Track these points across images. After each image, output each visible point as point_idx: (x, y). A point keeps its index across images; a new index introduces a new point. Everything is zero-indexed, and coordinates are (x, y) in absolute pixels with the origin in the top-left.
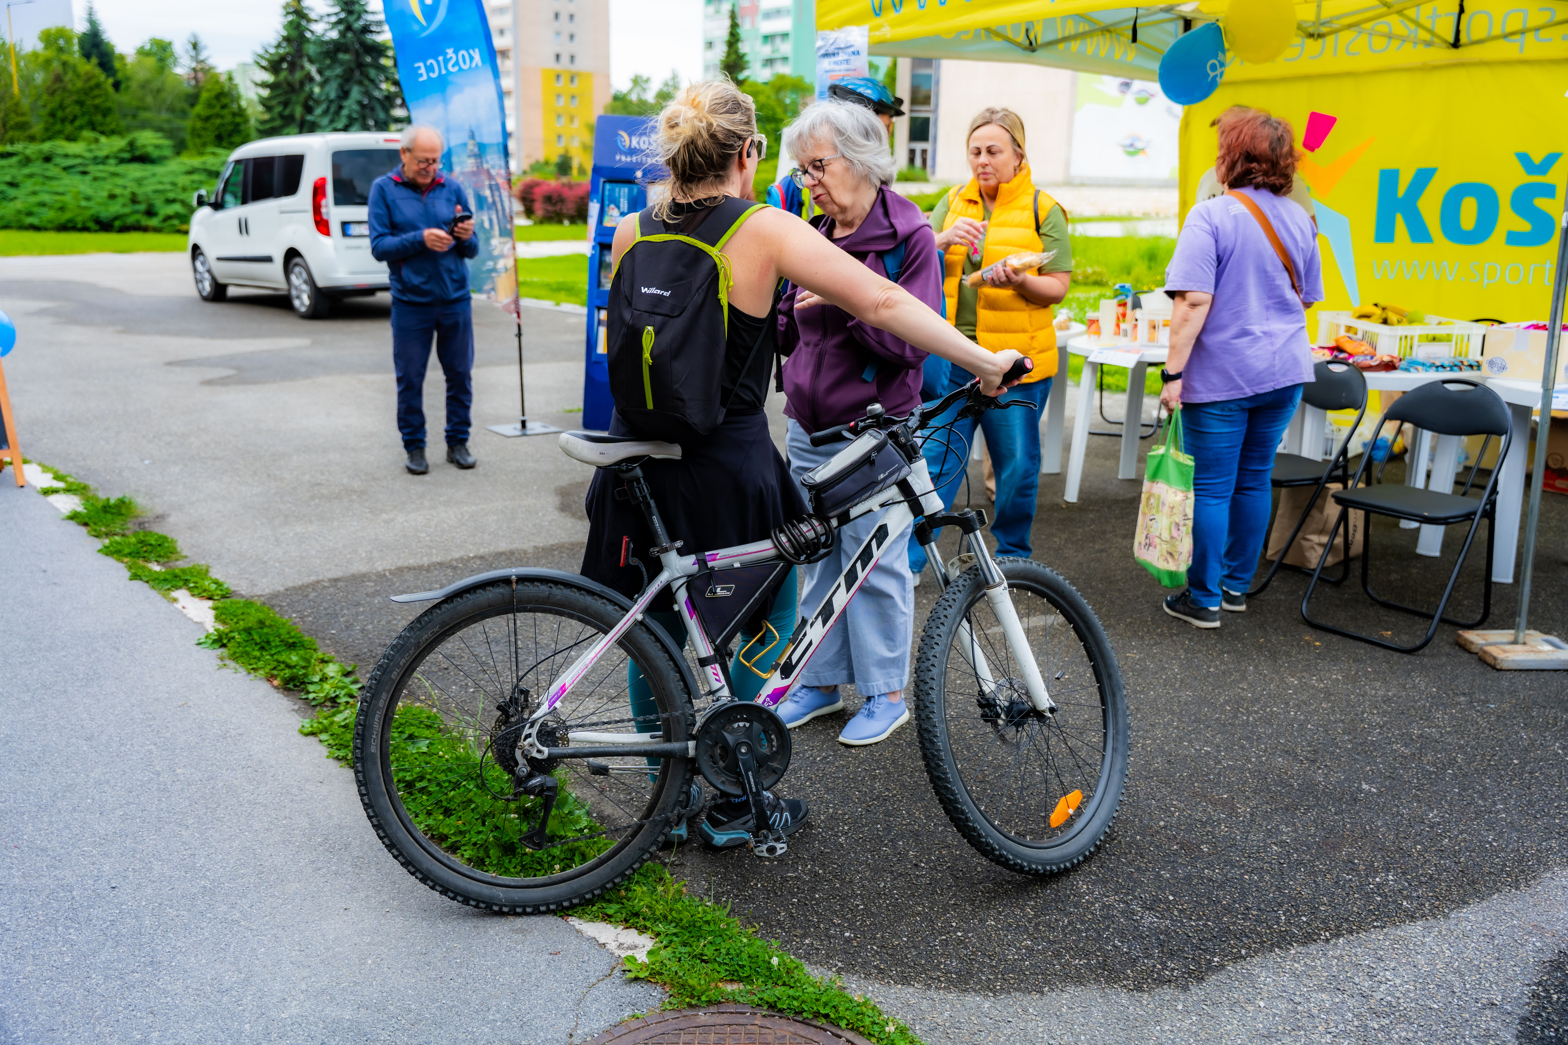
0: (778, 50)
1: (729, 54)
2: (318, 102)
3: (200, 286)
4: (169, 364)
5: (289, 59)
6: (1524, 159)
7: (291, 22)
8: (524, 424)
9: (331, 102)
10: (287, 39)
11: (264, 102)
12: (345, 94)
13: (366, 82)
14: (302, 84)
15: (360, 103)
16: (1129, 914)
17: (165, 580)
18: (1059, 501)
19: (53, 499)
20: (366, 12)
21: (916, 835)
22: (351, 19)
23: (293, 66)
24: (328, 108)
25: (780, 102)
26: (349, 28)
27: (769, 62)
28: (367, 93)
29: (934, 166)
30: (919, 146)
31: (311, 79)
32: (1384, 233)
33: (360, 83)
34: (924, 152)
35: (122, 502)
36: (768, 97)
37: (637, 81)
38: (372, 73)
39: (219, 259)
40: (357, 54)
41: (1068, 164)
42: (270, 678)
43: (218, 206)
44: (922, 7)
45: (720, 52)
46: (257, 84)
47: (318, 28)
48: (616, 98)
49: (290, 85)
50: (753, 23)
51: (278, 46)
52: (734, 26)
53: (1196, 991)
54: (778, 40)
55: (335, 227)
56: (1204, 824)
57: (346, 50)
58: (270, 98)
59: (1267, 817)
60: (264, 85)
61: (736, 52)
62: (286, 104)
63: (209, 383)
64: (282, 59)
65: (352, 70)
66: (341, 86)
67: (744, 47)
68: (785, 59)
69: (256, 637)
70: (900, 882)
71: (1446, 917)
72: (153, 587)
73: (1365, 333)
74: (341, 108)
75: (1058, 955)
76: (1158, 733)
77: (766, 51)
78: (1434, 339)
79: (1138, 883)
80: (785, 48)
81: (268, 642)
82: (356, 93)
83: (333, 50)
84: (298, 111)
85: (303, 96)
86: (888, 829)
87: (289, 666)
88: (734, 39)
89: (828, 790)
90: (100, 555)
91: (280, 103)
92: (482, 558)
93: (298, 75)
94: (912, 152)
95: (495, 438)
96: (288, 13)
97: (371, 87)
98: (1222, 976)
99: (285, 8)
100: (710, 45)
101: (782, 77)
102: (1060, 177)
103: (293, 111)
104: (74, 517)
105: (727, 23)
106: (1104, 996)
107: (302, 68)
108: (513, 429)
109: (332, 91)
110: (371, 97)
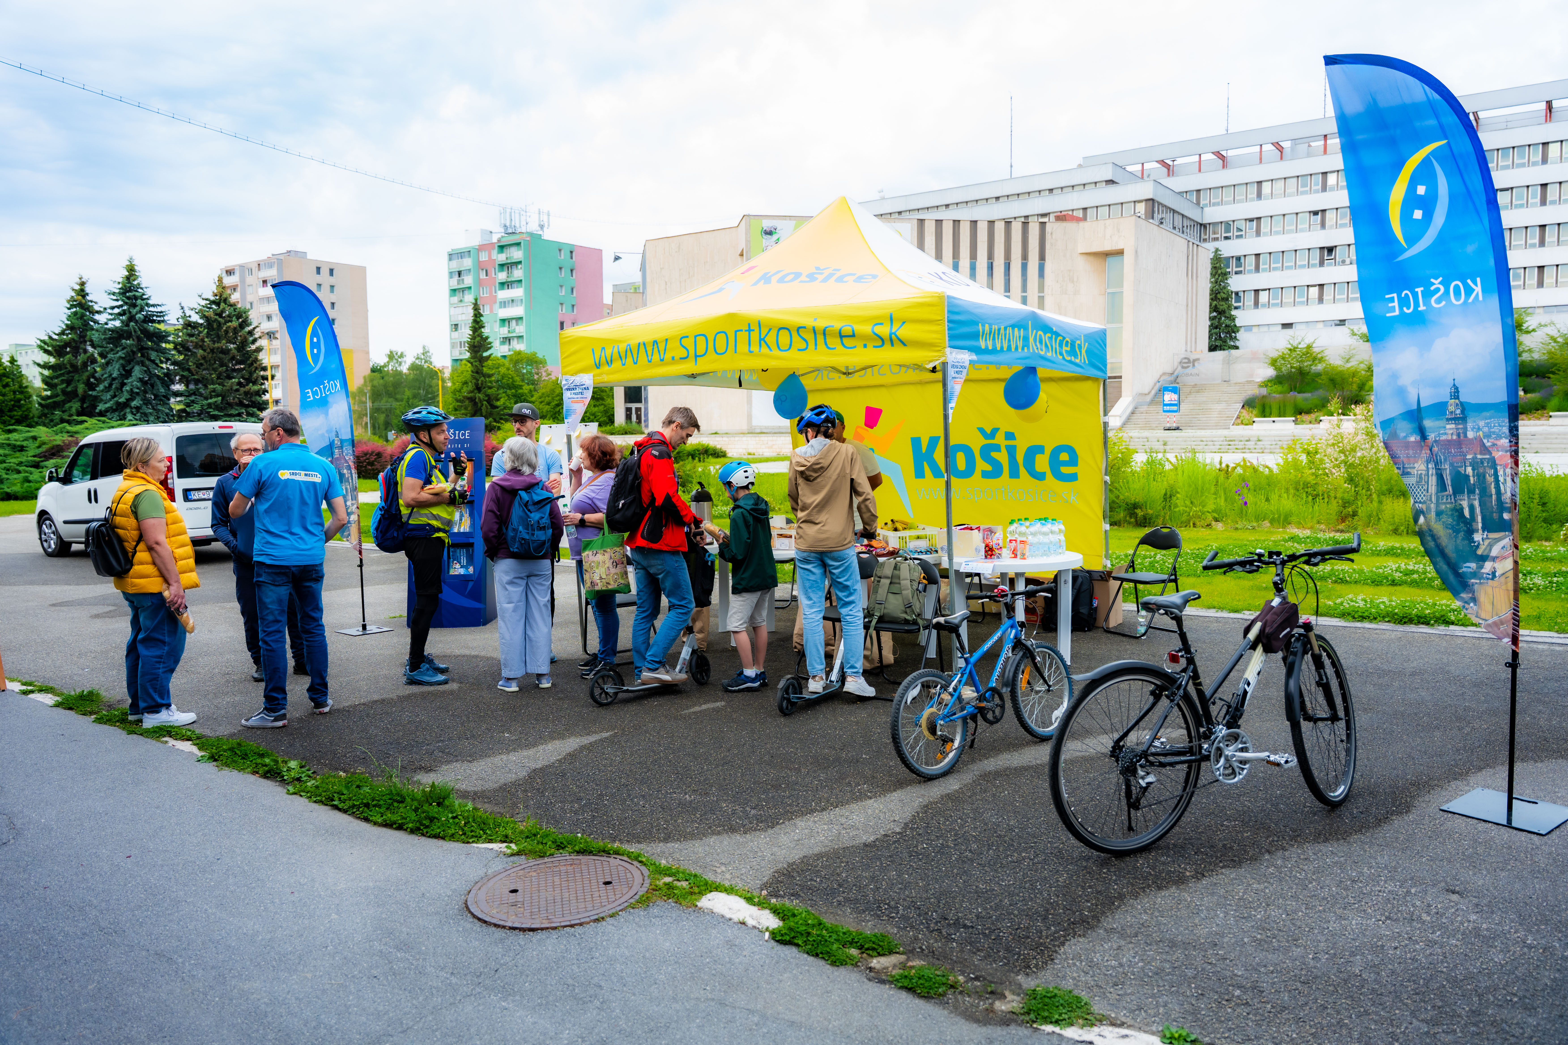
0: (514, 331)
1: (473, 338)
2: (99, 381)
3: (45, 544)
4: (54, 605)
5: (74, 344)
6: (981, 430)
7: (75, 313)
8: (364, 627)
9: (114, 379)
10: (71, 328)
11: (46, 381)
12: (128, 374)
13: (147, 363)
14: (85, 365)
15: (141, 380)
16: (744, 811)
17: (154, 732)
18: (728, 646)
19: (31, 696)
20: (148, 305)
21: (643, 796)
22: (134, 311)
23: (76, 351)
24: (110, 385)
25: (517, 371)
26: (132, 318)
27: (507, 340)
28: (148, 372)
29: (646, 421)
30: (634, 406)
31: (94, 361)
32: (920, 474)
33: (143, 364)
34: (638, 410)
35: (91, 693)
36: (508, 369)
37: (391, 356)
38: (153, 355)
39: (66, 522)
40: (139, 339)
41: (750, 417)
42: (255, 773)
43: (67, 480)
44: (624, 365)
45: (466, 333)
46: (39, 365)
47: (102, 318)
48: (374, 370)
49: (73, 365)
50: (491, 311)
51: (63, 333)
52: (477, 315)
53: (770, 831)
54: (514, 323)
55: (179, 495)
56: (784, 777)
57: (129, 336)
58: (52, 378)
59: (815, 772)
60: (45, 366)
61: (480, 335)
62: (69, 382)
63: (97, 616)
64: (67, 344)
65: (134, 353)
66: (123, 366)
67: (486, 331)
68: (520, 337)
69: (238, 752)
70: (636, 813)
71: (885, 796)
72: (147, 737)
73: (884, 536)
74: (123, 384)
75: (710, 827)
76: (768, 746)
77: (504, 331)
78: (918, 538)
79: (750, 801)
80: (520, 329)
81: (246, 755)
82: (137, 372)
83: (116, 337)
84: (81, 387)
85: (85, 376)
86: (629, 795)
87: (266, 765)
88: (477, 324)
89: (597, 785)
90: (94, 724)
91: (62, 382)
92: (364, 704)
93: (81, 358)
94: (628, 410)
95: (345, 637)
96: (72, 306)
97: (152, 367)
98: (783, 826)
99: (68, 301)
100: (456, 327)
101: (519, 353)
102: (744, 427)
103: (76, 387)
104: (58, 705)
105: (471, 312)
106: (730, 837)
107: (85, 351)
108: (357, 630)
109: (115, 370)
110: (151, 375)
